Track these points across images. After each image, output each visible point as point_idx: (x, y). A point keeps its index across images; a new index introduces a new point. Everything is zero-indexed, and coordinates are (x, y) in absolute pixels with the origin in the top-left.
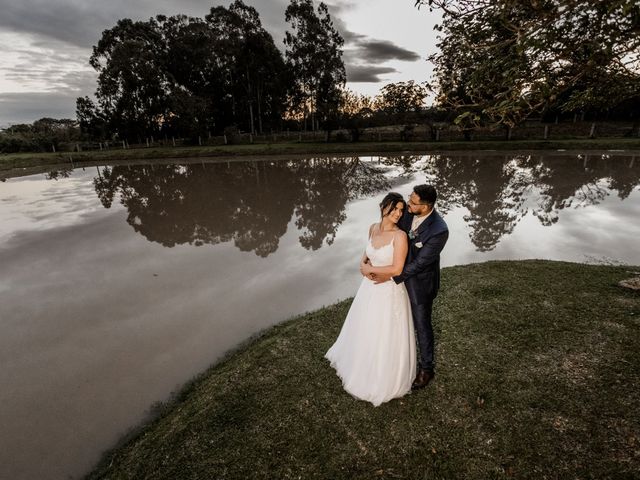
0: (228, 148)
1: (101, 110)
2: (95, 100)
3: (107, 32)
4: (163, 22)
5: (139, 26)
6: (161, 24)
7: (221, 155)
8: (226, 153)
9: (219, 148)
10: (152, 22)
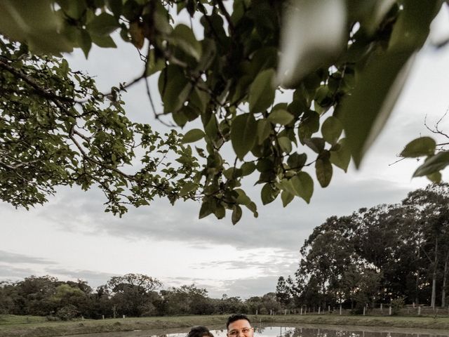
0: (387, 320)
1: (297, 285)
2: (294, 278)
3: (317, 228)
4: (363, 213)
5: (342, 219)
6: (362, 215)
7: (378, 325)
8: (384, 323)
9: (379, 318)
10: (354, 215)
